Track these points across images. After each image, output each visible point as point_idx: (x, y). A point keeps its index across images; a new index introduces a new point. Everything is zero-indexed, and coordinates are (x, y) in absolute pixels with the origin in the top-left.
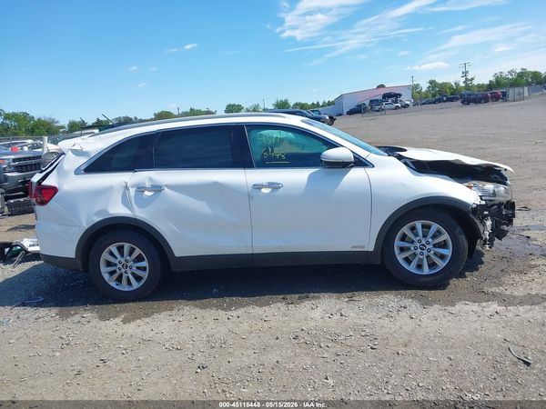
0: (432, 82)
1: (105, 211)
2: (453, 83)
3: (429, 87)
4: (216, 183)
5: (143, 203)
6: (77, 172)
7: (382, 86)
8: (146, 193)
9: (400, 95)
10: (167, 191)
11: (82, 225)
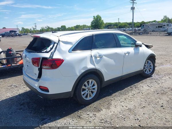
0: (23, 28)
1: (86, 67)
2: (29, 29)
3: (22, 30)
4: (116, 53)
5: (98, 62)
6: (69, 52)
7: (4, 28)
8: (98, 58)
9: (16, 32)
10: (104, 57)
11: (77, 74)
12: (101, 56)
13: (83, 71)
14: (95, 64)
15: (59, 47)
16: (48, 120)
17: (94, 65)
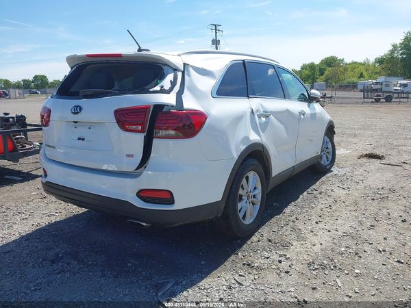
6: (213, 95)
8: (262, 118)
10: (271, 117)
11: (233, 156)
12: (266, 115)
13: (243, 148)
14: (261, 133)
15: (191, 81)
16: (172, 286)
17: (259, 135)
